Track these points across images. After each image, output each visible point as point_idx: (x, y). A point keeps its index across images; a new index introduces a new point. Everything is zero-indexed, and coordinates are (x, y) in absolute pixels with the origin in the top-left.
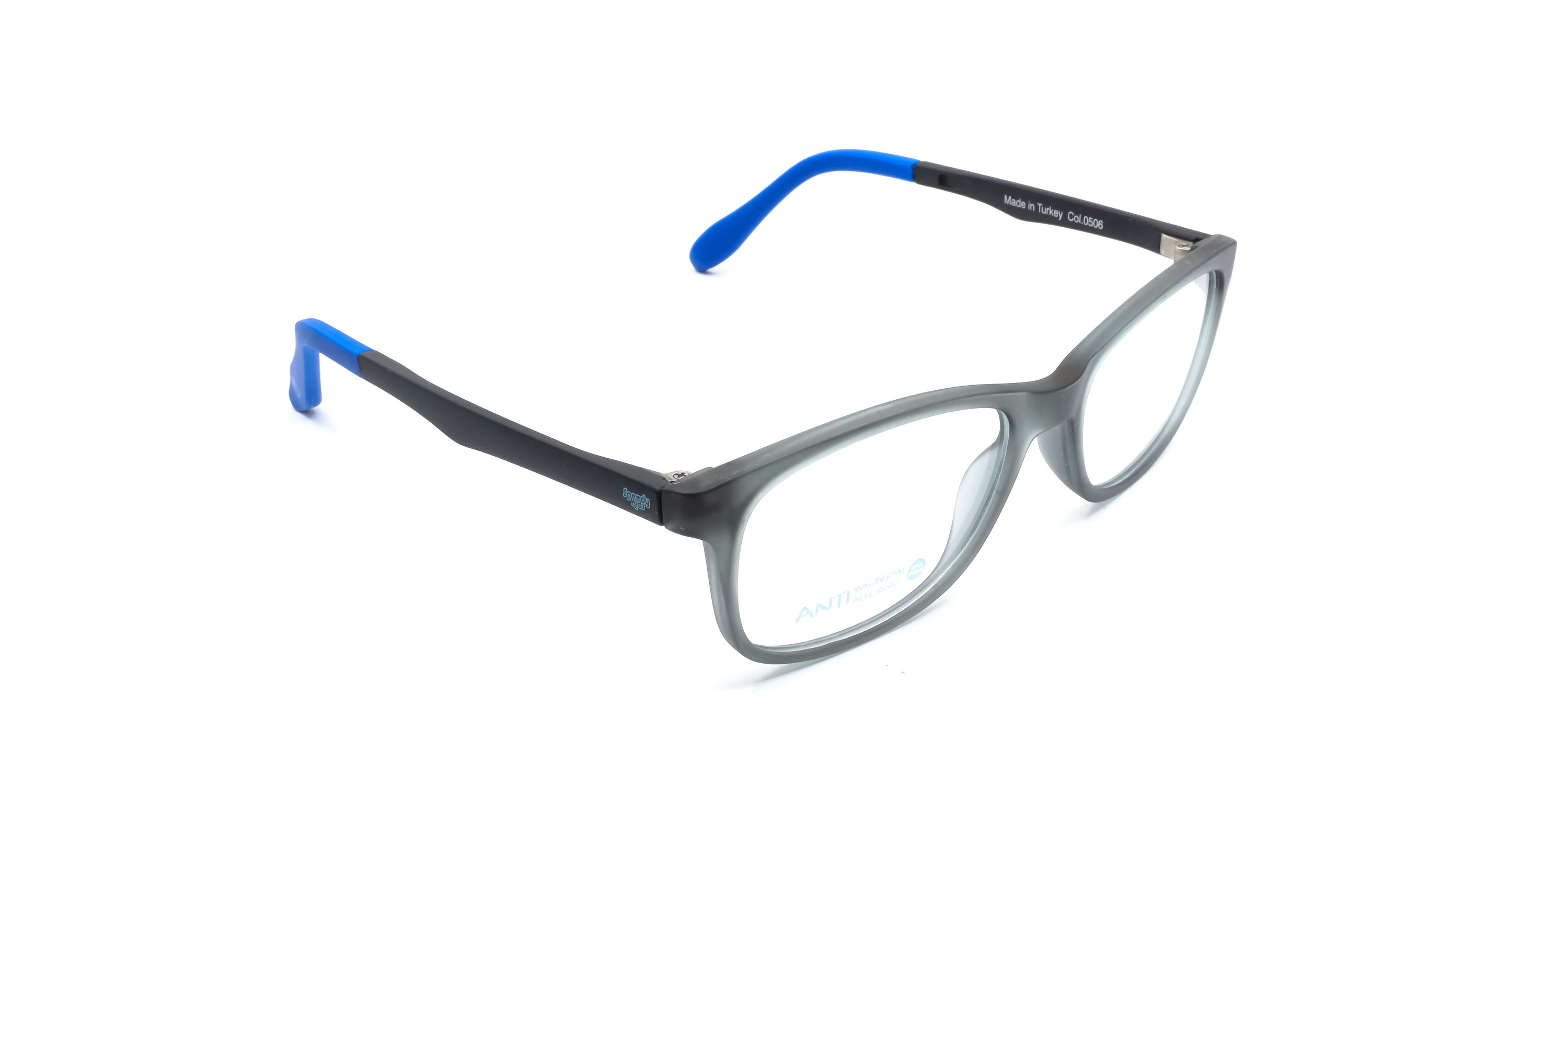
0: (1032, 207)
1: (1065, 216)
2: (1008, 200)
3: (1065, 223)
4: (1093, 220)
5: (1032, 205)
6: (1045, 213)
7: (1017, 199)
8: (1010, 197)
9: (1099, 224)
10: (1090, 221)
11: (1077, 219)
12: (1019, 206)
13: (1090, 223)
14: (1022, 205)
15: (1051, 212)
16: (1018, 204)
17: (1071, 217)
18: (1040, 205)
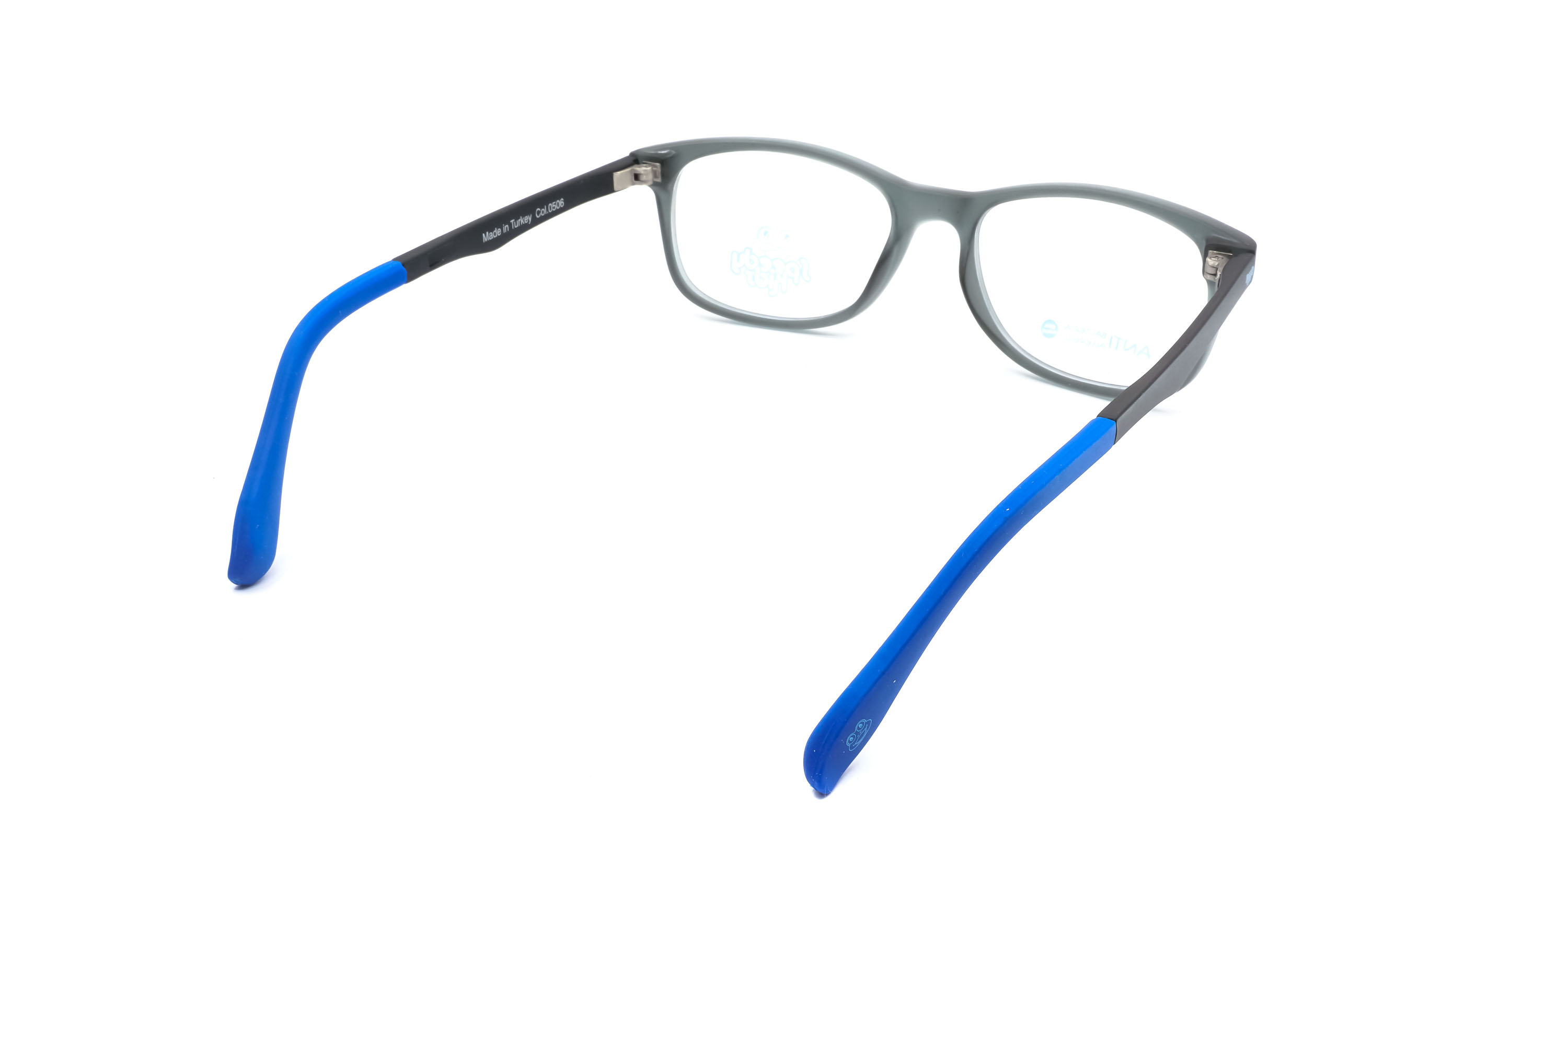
0: (507, 228)
1: (534, 218)
2: (487, 237)
3: (536, 222)
4: (555, 204)
5: (506, 227)
6: (517, 226)
7: (492, 231)
8: (487, 233)
9: (561, 203)
10: (554, 206)
11: (544, 211)
12: (496, 236)
13: (554, 208)
14: (498, 232)
15: (522, 221)
16: (495, 235)
17: (539, 212)
18: (512, 221)
